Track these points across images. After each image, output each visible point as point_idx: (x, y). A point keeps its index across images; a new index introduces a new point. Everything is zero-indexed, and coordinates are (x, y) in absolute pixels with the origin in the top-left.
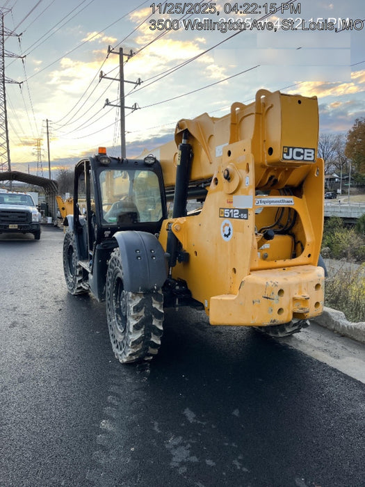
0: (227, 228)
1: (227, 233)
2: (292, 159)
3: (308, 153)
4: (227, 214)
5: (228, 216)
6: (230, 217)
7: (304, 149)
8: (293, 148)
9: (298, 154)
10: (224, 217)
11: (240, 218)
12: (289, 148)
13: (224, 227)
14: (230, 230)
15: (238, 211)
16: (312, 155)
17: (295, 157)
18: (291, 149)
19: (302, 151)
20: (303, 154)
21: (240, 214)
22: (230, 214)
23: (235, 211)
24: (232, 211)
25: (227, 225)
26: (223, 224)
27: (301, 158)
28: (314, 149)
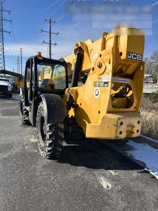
0: (97, 92)
1: (97, 94)
2: (131, 58)
3: (139, 56)
4: (97, 85)
5: (98, 85)
6: (99, 86)
7: (137, 54)
8: (132, 53)
9: (134, 56)
10: (96, 86)
11: (104, 86)
12: (130, 53)
13: (96, 91)
14: (98, 92)
15: (103, 83)
16: (140, 58)
17: (133, 58)
18: (131, 53)
19: (136, 55)
20: (136, 57)
21: (104, 84)
22: (99, 85)
23: (102, 83)
24: (100, 83)
25: (97, 90)
26: (95, 90)
27: (135, 58)
28: (142, 55)
